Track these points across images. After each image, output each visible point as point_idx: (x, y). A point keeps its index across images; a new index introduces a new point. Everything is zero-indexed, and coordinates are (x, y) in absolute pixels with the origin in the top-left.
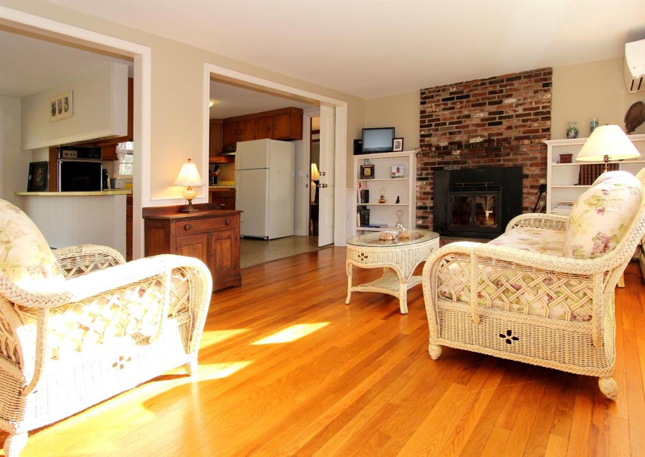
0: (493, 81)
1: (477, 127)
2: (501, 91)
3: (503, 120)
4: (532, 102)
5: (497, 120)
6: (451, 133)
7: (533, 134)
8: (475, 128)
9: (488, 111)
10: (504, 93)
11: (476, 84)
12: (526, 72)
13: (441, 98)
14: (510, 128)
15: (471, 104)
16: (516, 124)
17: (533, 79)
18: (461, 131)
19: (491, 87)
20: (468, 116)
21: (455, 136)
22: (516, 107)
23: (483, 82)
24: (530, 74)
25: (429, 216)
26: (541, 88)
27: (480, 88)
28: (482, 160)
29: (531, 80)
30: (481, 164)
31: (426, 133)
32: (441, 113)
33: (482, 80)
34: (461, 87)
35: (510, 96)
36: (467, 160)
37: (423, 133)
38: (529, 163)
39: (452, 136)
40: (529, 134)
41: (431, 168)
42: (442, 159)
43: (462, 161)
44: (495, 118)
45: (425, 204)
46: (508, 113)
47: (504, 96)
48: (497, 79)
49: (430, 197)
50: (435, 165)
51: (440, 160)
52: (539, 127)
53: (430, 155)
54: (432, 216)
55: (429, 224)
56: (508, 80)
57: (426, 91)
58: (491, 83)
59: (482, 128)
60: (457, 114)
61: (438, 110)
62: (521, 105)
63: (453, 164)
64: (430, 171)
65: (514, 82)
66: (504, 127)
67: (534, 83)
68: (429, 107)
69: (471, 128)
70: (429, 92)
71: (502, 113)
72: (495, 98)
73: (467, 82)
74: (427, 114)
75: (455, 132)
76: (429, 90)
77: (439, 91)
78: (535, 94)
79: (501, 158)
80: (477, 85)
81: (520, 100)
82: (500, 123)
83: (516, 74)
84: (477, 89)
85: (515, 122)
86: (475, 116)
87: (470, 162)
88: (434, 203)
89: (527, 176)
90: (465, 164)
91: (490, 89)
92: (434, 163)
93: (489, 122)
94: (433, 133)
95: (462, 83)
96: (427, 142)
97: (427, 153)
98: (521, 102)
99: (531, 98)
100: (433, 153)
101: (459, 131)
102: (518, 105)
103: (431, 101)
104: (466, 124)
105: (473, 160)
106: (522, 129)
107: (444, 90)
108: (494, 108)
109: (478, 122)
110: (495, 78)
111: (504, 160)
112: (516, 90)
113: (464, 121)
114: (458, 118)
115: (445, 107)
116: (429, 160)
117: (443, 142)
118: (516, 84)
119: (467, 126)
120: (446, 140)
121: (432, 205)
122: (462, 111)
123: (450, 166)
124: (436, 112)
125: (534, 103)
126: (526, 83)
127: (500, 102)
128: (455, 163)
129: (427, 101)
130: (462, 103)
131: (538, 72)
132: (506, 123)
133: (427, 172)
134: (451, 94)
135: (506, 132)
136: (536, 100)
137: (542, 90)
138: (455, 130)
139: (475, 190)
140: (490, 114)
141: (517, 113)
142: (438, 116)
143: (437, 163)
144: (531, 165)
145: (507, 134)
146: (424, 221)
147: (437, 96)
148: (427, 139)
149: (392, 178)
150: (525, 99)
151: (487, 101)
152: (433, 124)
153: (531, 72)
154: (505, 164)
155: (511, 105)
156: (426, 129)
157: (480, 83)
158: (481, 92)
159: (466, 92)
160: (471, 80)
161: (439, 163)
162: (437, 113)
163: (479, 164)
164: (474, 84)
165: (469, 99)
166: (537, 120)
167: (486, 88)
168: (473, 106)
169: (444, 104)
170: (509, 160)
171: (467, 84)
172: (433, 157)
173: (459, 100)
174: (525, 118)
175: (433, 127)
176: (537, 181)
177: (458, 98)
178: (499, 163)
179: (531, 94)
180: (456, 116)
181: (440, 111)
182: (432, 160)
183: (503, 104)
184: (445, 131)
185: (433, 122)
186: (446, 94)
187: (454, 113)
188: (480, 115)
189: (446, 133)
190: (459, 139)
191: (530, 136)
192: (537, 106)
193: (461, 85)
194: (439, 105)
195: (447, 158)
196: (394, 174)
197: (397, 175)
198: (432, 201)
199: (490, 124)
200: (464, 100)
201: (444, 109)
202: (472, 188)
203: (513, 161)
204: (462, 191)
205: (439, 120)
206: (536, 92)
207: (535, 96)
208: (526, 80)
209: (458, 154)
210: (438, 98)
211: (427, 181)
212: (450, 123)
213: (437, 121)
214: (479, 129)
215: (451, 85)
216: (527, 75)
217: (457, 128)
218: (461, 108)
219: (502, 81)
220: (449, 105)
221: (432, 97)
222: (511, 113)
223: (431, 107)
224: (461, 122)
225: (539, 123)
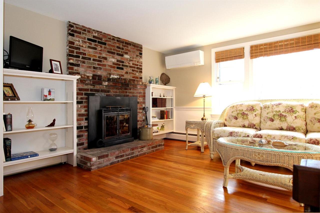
0: (119, 40)
1: (111, 67)
2: (123, 49)
3: (124, 67)
4: (136, 61)
5: (121, 66)
6: (94, 68)
7: (136, 79)
8: (109, 68)
9: (116, 58)
10: (124, 51)
11: (110, 37)
12: (133, 43)
13: (87, 37)
14: (127, 73)
15: (107, 50)
16: (130, 72)
17: (136, 48)
18: (101, 68)
19: (118, 43)
20: (105, 58)
21: (97, 70)
22: (129, 61)
23: (114, 38)
24: (135, 44)
25: (84, 134)
26: (139, 54)
27: (112, 41)
28: (118, 91)
29: (135, 48)
30: (118, 94)
31: (74, 63)
32: (87, 49)
33: (113, 36)
34: (101, 35)
35: (126, 53)
36: (110, 90)
37: (71, 61)
38: (139, 95)
39: (95, 70)
40: (135, 79)
41: (85, 93)
42: (93, 87)
43: (107, 90)
44: (120, 65)
45: (80, 124)
46: (126, 64)
47: (124, 52)
48: (120, 40)
49: (84, 118)
50: (89, 91)
51: (92, 87)
52: (138, 75)
53: (87, 82)
54: (86, 134)
55: (84, 141)
56: (126, 43)
57: (74, 26)
58: (117, 41)
59: (113, 69)
60: (98, 54)
61: (84, 46)
62: (132, 61)
63: (101, 92)
64: (84, 96)
65: (128, 46)
66: (125, 72)
67: (136, 51)
68: (77, 41)
69: (107, 67)
70: (77, 28)
71: (123, 62)
72: (120, 52)
73: (104, 33)
74: (75, 46)
75: (97, 67)
76: (77, 26)
77: (85, 30)
78: (137, 57)
79: (128, 91)
80: (110, 39)
81: (131, 57)
82: (122, 69)
83: (129, 42)
84: (110, 41)
85: (129, 70)
86: (110, 60)
87: (112, 91)
88: (88, 123)
89: (138, 103)
90: (109, 92)
91: (117, 45)
92: (87, 90)
93: (117, 66)
94: (81, 64)
95: (101, 32)
96: (76, 70)
97: (85, 80)
98: (131, 59)
99: (135, 58)
100: (89, 81)
101: (100, 68)
102: (130, 60)
103: (78, 36)
104: (104, 63)
105: (113, 90)
106: (132, 75)
107: (89, 32)
108: (119, 58)
109: (111, 64)
110: (120, 38)
111: (129, 92)
112: (129, 51)
113: (103, 61)
114: (99, 57)
115: (89, 45)
116: (83, 87)
117: (89, 73)
118: (130, 47)
119: (105, 65)
120: (91, 73)
121: (86, 124)
122: (102, 54)
123: (99, 93)
124: (82, 46)
125: (136, 62)
126: (133, 49)
127: (122, 55)
128: (102, 91)
129: (75, 34)
130: (101, 47)
131: (138, 45)
132: (125, 69)
133: (82, 96)
134: (94, 37)
135: (125, 75)
136: (137, 60)
137: (139, 56)
138: (97, 66)
139: (119, 111)
140: (118, 61)
141: (130, 65)
142: (84, 51)
143: (89, 90)
144: (140, 97)
145: (126, 77)
146: (80, 139)
147: (83, 33)
148: (75, 68)
149: (44, 100)
150: (133, 58)
151: (116, 52)
152: (81, 56)
153: (135, 43)
154: (129, 94)
155: (127, 59)
156: (75, 59)
157: (112, 38)
158: (113, 44)
159: (103, 40)
160: (107, 33)
161: (91, 90)
162: (84, 49)
163: (116, 93)
164: (108, 37)
165: (106, 46)
166: (137, 72)
167: (115, 42)
168: (108, 52)
169: (89, 43)
170: (131, 93)
171: (105, 35)
172: (87, 84)
173: (100, 44)
174: (133, 69)
175: (80, 59)
176: (142, 105)
177: (99, 42)
178: (126, 94)
179: (135, 56)
180: (98, 55)
181: (86, 47)
182: (86, 87)
183: (124, 57)
184: (91, 65)
185: (81, 55)
186: (90, 36)
187: (96, 53)
188: (112, 60)
189: (91, 66)
190: (100, 73)
191: (135, 80)
192: (138, 64)
193: (101, 33)
194: (85, 42)
195: (98, 87)
196: (46, 96)
197: (49, 97)
198: (87, 121)
199: (118, 68)
200: (103, 46)
201: (89, 47)
202: (117, 110)
203: (132, 94)
204: (112, 112)
205: (85, 54)
206: (137, 56)
207: (137, 58)
208: (133, 47)
209: (106, 84)
210: (84, 36)
211: (82, 105)
212: (94, 60)
213: (83, 55)
214: (112, 69)
215: (94, 30)
216: (134, 44)
217: (98, 64)
218: (101, 50)
219: (123, 42)
220: (93, 46)
221: (80, 33)
222: (127, 64)
223: (79, 41)
224: (101, 61)
225: (139, 74)
